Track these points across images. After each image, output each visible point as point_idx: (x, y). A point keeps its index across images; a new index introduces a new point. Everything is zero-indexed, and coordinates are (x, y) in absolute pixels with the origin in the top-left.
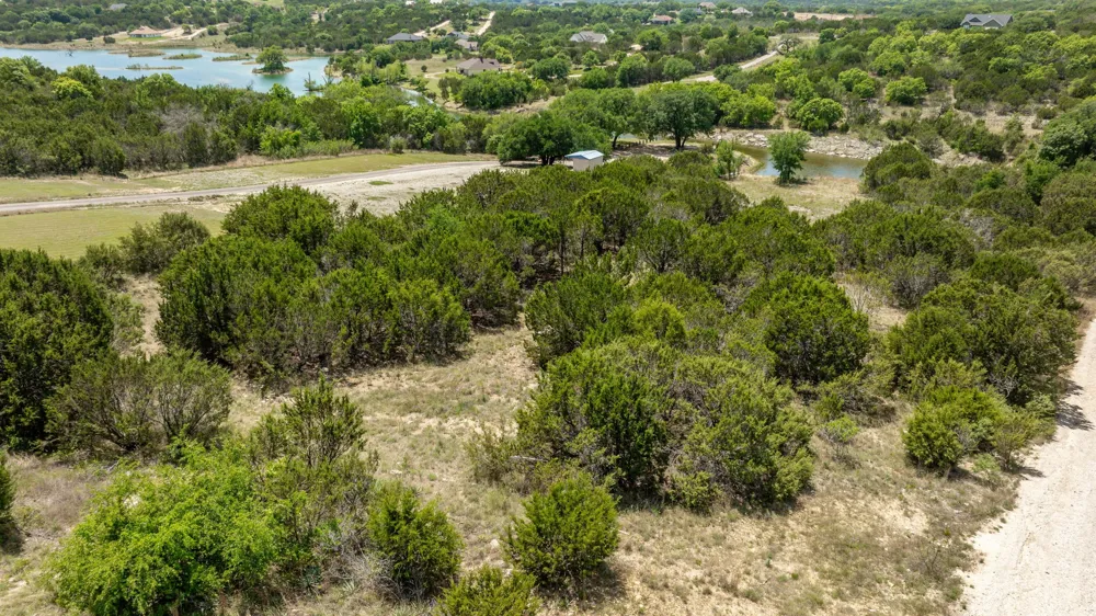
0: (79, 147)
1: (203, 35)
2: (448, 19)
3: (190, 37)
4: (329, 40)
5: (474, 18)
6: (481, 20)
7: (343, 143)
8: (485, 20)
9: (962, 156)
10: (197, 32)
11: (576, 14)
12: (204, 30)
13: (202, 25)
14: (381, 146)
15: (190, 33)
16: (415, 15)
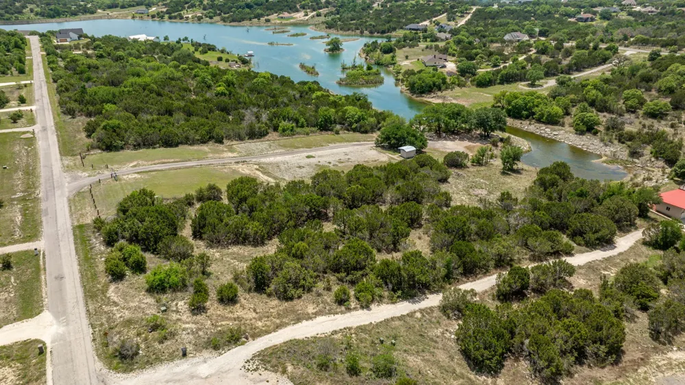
0: (209, 132)
1: (313, 16)
2: (446, 12)
3: (307, 18)
4: (374, 26)
5: (461, 12)
6: (466, 13)
7: (313, 129)
8: (469, 13)
9: (653, 159)
10: (311, 14)
11: (526, 12)
12: (314, 13)
13: (314, 10)
14: (332, 130)
15: (307, 15)
16: (427, 10)
